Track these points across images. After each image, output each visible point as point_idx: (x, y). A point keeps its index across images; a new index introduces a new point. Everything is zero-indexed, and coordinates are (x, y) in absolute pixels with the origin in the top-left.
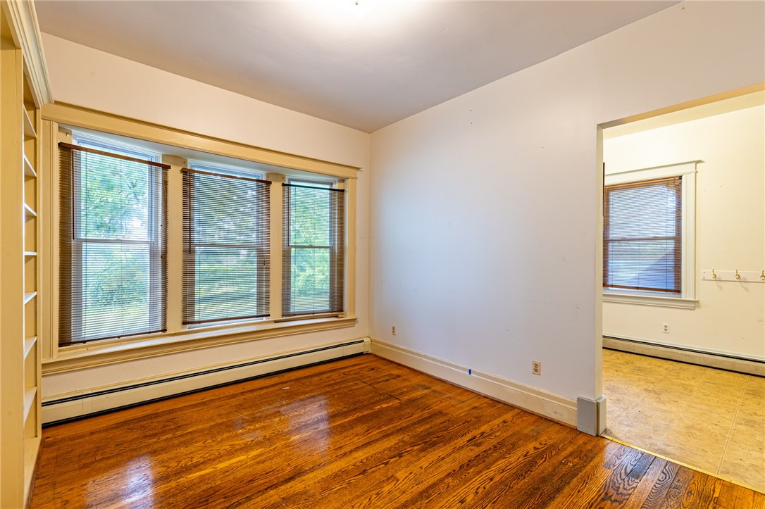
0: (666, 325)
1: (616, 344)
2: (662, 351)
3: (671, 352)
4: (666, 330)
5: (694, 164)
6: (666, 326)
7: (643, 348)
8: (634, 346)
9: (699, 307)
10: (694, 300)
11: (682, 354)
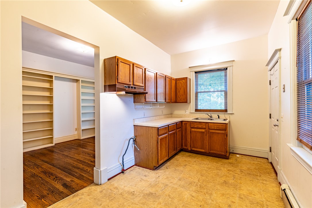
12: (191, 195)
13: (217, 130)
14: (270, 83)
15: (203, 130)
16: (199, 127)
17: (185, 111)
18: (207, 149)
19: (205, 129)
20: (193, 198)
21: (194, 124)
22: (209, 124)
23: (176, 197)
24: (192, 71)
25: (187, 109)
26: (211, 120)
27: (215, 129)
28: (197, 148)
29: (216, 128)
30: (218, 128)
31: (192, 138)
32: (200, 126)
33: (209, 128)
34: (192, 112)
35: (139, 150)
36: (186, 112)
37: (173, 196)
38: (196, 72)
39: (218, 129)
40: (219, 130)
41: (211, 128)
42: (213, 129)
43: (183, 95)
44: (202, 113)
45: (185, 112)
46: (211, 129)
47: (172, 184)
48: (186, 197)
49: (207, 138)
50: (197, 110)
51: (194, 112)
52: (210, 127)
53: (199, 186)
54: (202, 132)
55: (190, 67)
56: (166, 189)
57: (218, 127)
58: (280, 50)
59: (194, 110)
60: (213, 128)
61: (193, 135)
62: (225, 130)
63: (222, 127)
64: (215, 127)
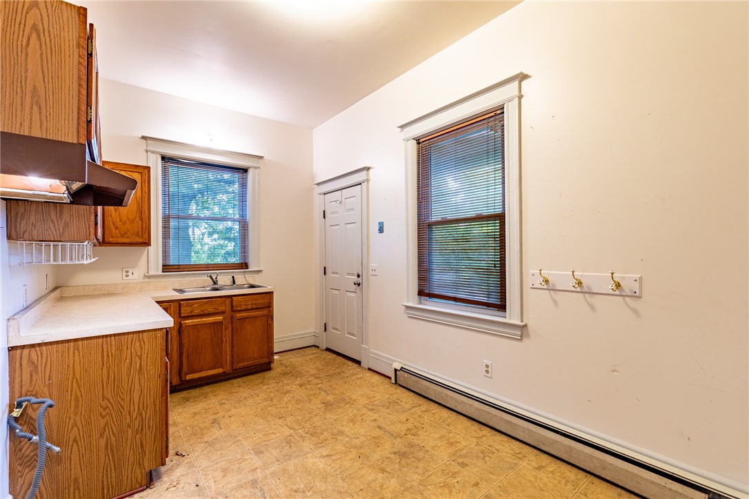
0: (489, 363)
1: (428, 388)
2: (477, 409)
3: (488, 413)
4: (487, 372)
5: (516, 83)
6: (487, 366)
7: (456, 400)
8: (447, 395)
9: (528, 336)
10: (518, 322)
11: (501, 419)
12: (322, 457)
13: (253, 309)
14: (324, 214)
15: (219, 318)
16: (206, 312)
17: (127, 272)
18: (228, 362)
19: (223, 313)
20: (333, 458)
21: (191, 306)
22: (234, 298)
23: (312, 481)
24: (153, 152)
25: (134, 267)
26: (217, 290)
27: (249, 310)
28: (201, 371)
29: (250, 307)
30: (255, 304)
31: (186, 346)
32: (211, 310)
33: (234, 309)
34: (151, 273)
35: (57, 449)
36: (130, 274)
37: (302, 486)
38: (163, 158)
39: (254, 306)
40: (257, 309)
41: (239, 309)
42: (243, 311)
43: (132, 222)
44: (186, 274)
45: (127, 276)
46: (239, 311)
47: (259, 470)
48: (322, 466)
49: (227, 335)
50: (166, 268)
51: (160, 273)
52: (237, 307)
53: (308, 435)
54: (214, 323)
55: (143, 138)
56: (266, 488)
57: (254, 302)
58: (368, 169)
59: (161, 267)
60: (243, 307)
61: (189, 337)
62: (269, 306)
63: (262, 302)
64: (248, 305)
